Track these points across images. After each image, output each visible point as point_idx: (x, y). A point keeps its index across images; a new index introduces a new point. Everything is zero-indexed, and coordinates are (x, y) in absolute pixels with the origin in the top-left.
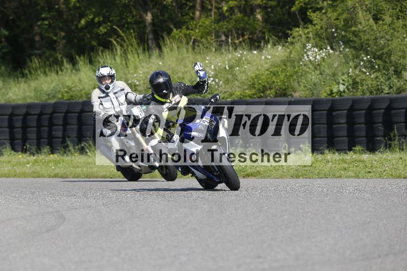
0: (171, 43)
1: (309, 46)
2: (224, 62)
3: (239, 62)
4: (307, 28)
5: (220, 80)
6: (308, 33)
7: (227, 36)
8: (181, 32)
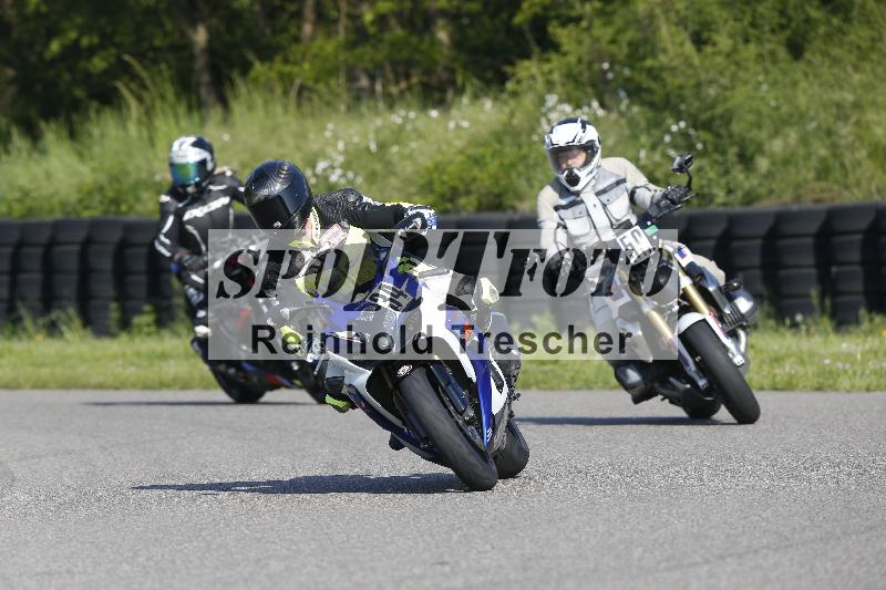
0: (249, 92)
1: (552, 100)
2: (365, 135)
3: (398, 135)
4: (548, 61)
5: (356, 175)
6: (550, 72)
7: (372, 78)
8: (270, 69)
